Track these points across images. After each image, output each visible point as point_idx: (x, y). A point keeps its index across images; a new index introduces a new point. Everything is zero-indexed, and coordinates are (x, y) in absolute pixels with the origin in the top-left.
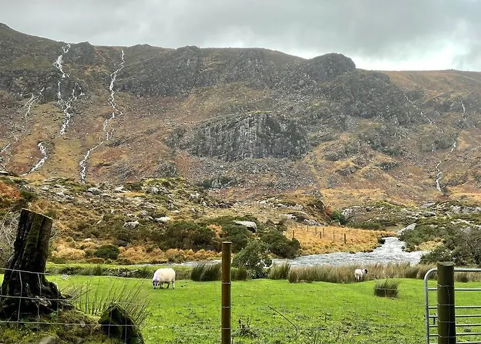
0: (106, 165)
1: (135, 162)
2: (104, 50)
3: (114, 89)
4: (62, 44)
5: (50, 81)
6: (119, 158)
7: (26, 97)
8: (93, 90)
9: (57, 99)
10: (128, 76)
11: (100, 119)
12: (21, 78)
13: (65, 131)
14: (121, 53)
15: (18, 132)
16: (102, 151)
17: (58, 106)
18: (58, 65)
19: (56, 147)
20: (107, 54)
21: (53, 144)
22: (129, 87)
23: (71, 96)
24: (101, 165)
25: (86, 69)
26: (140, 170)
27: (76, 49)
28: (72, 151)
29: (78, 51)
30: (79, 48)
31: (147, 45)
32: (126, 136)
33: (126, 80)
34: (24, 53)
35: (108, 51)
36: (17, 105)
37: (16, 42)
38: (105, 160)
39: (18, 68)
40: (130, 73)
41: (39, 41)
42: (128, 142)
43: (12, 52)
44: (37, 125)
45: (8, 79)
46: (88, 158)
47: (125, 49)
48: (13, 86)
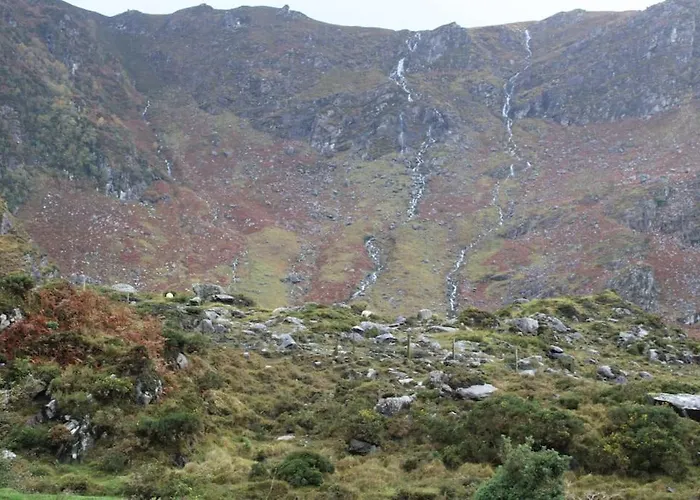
0: (498, 279)
1: (561, 270)
2: (489, 35)
3: (512, 114)
4: (405, 33)
5: (385, 112)
6: (526, 263)
7: (341, 150)
8: (469, 122)
9: (399, 148)
10: (541, 82)
11: (485, 181)
12: (330, 112)
13: (416, 212)
14: (525, 35)
15: (329, 221)
16: (489, 249)
17: (402, 162)
18: (398, 79)
19: (399, 245)
20: (493, 41)
21: (393, 240)
22: (545, 105)
23: (425, 138)
24: (489, 279)
25: (453, 78)
26: (573, 287)
27: (432, 40)
28: (431, 252)
29: (437, 43)
30: (439, 37)
31: (579, 11)
32: (539, 213)
33: (537, 91)
34: (334, 62)
35: (497, 35)
36: (326, 167)
37: (318, 42)
38: (497, 268)
39: (325, 95)
40: (543, 76)
41: (361, 35)
42: (543, 224)
43: (313, 63)
44: (363, 204)
45: (307, 117)
46: (462, 266)
47: (532, 26)
48: (318, 130)
